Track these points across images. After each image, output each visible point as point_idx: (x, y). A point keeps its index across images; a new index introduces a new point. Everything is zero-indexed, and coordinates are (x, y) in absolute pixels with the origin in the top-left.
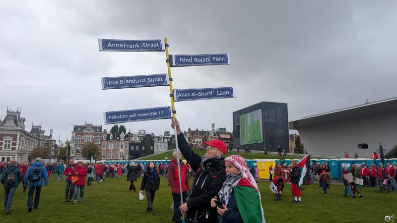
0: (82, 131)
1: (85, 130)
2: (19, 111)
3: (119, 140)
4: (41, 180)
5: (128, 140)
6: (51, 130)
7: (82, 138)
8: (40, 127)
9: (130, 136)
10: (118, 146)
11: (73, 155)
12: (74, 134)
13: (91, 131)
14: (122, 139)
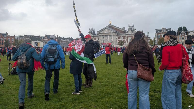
0: (160, 32)
1: (162, 31)
2: (133, 26)
3: (181, 35)
4: (58, 61)
5: (186, 35)
6: (148, 33)
7: (160, 35)
8: (143, 32)
9: (188, 32)
10: (180, 39)
11: (157, 44)
12: (157, 34)
13: (165, 32)
14: (183, 34)
